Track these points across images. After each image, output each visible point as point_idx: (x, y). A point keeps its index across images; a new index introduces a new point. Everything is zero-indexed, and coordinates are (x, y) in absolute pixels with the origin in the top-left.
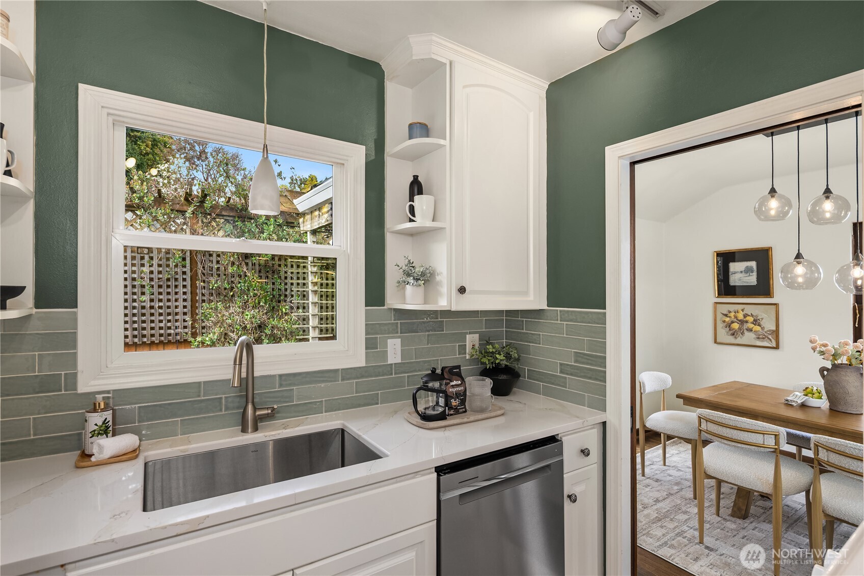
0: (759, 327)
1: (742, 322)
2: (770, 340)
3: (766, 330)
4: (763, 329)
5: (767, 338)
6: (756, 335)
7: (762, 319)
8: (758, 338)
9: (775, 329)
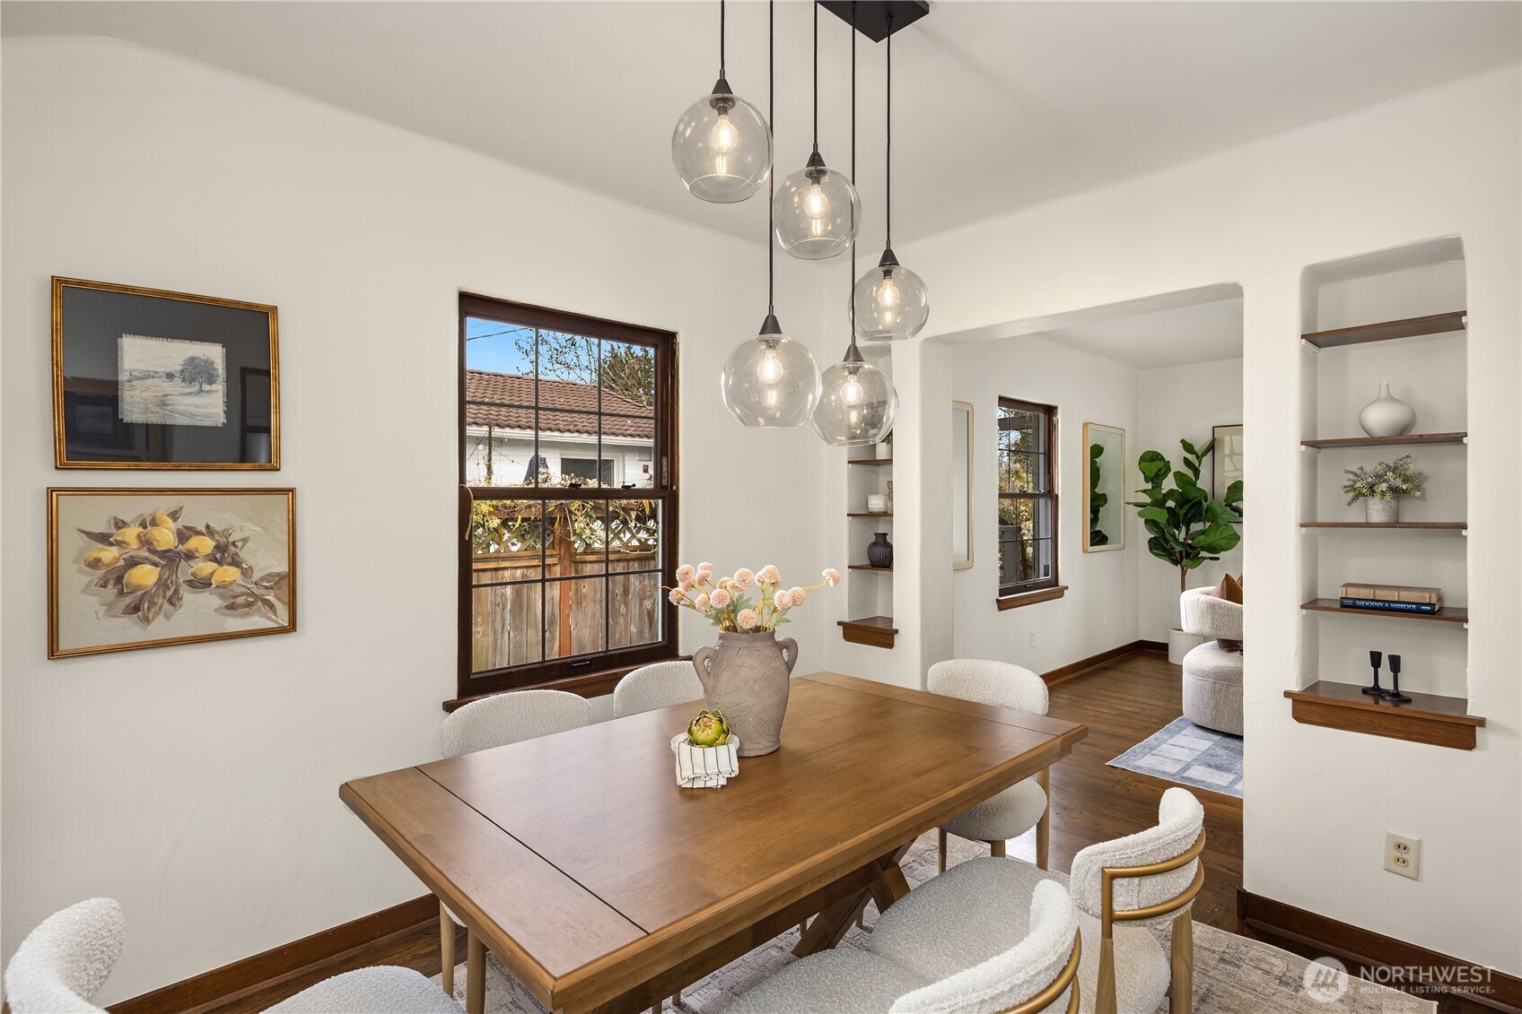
0: (233, 569)
1: (171, 560)
2: (271, 607)
3: (256, 576)
4: (247, 573)
5: (260, 604)
6: (221, 596)
7: (245, 540)
8: (231, 607)
9: (286, 570)
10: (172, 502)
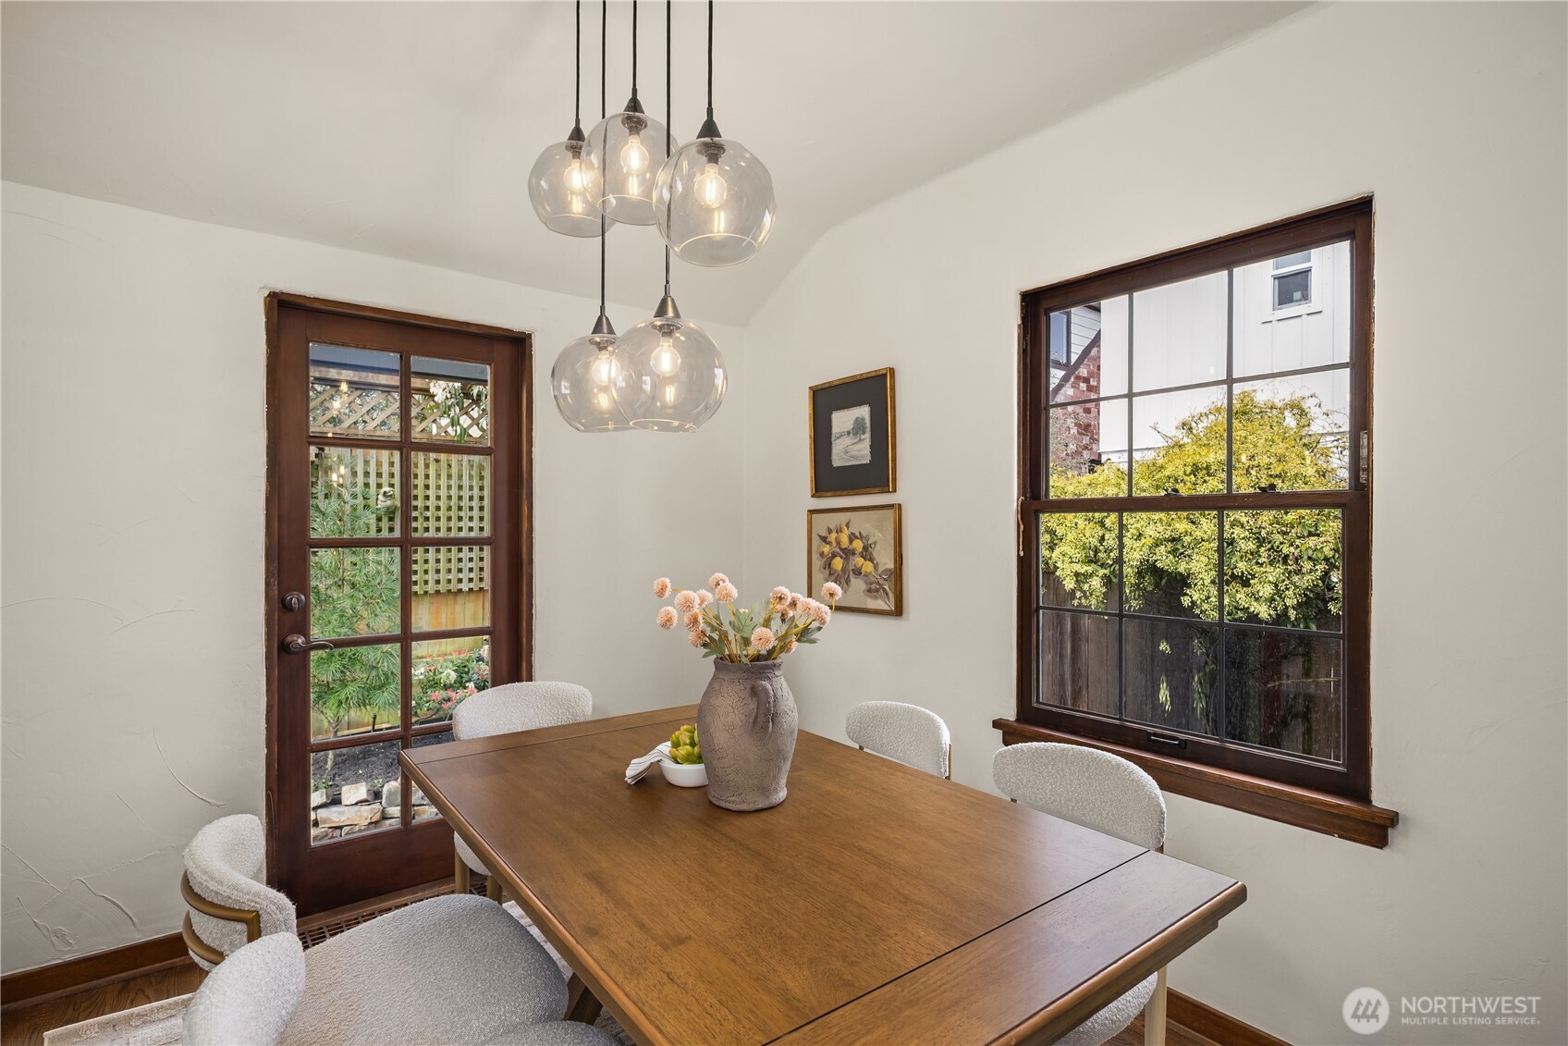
0: (870, 563)
1: (846, 555)
2: (887, 594)
3: (881, 569)
4: (876, 567)
5: (881, 591)
6: (866, 582)
7: (875, 543)
8: (869, 591)
9: (893, 567)
10: (844, 517)
